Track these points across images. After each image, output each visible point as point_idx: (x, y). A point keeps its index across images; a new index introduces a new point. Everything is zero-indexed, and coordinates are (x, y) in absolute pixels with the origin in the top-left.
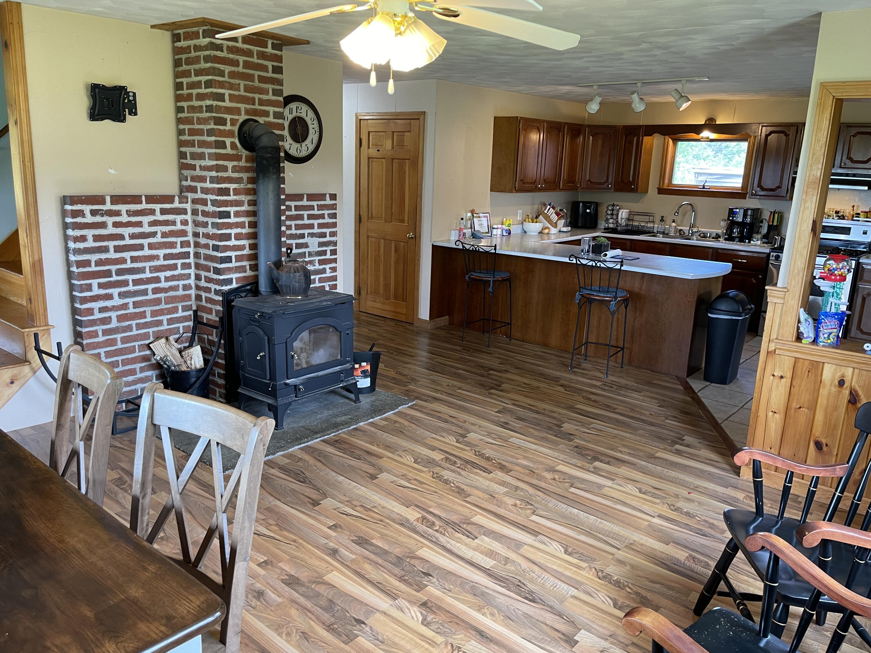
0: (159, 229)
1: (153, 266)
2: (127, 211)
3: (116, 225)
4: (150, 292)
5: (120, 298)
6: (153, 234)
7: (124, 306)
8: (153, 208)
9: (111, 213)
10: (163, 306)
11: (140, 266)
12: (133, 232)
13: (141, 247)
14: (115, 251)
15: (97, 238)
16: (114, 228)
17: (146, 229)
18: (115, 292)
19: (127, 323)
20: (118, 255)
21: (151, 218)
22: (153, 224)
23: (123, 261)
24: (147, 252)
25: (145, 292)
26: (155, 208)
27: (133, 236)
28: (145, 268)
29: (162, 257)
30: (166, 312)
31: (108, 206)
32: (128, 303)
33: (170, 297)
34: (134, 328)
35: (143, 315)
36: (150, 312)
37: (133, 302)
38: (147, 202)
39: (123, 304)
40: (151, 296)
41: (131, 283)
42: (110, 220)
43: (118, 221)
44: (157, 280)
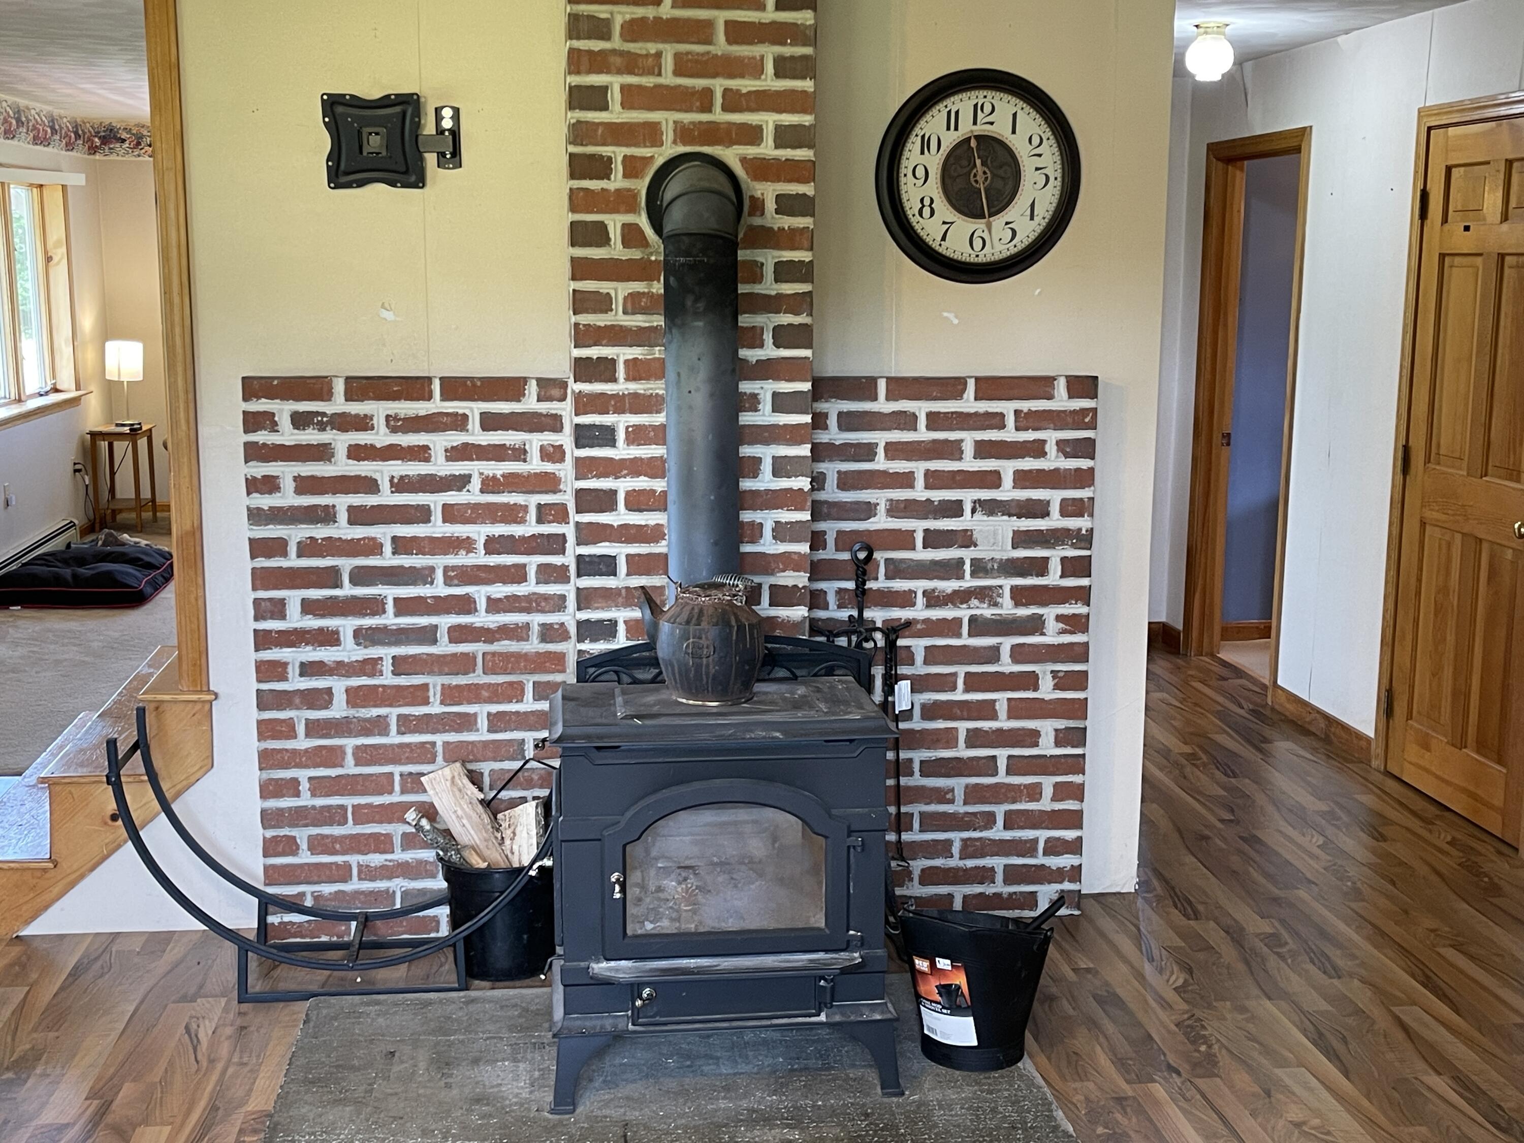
0: (476, 468)
1: (454, 568)
2: (388, 417)
3: (357, 453)
4: (443, 636)
5: (358, 644)
6: (461, 482)
7: (368, 668)
8: (461, 411)
9: (344, 423)
10: (478, 677)
11: (418, 566)
12: (404, 473)
13: (422, 515)
14: (351, 522)
15: (305, 485)
16: (351, 462)
17: (440, 467)
18: (346, 625)
19: (375, 712)
20: (359, 532)
21: (456, 438)
22: (458, 453)
23: (372, 547)
24: (438, 528)
25: (428, 635)
26: (467, 412)
27: (401, 485)
28: (432, 569)
29: (480, 546)
30: (485, 694)
31: (338, 404)
32: (381, 659)
33: (501, 654)
34: (393, 728)
35: (419, 695)
36: (439, 688)
37: (394, 658)
38: (445, 397)
39: (366, 661)
40: (444, 647)
41: (390, 607)
42: (341, 441)
43: (362, 443)
44: (466, 605)
